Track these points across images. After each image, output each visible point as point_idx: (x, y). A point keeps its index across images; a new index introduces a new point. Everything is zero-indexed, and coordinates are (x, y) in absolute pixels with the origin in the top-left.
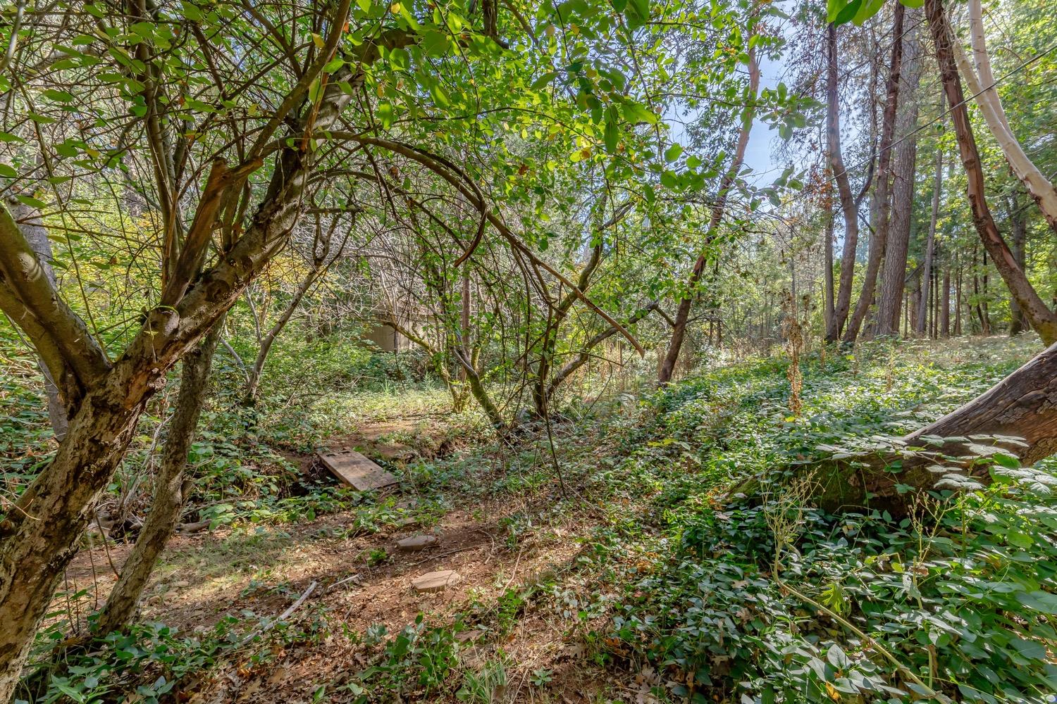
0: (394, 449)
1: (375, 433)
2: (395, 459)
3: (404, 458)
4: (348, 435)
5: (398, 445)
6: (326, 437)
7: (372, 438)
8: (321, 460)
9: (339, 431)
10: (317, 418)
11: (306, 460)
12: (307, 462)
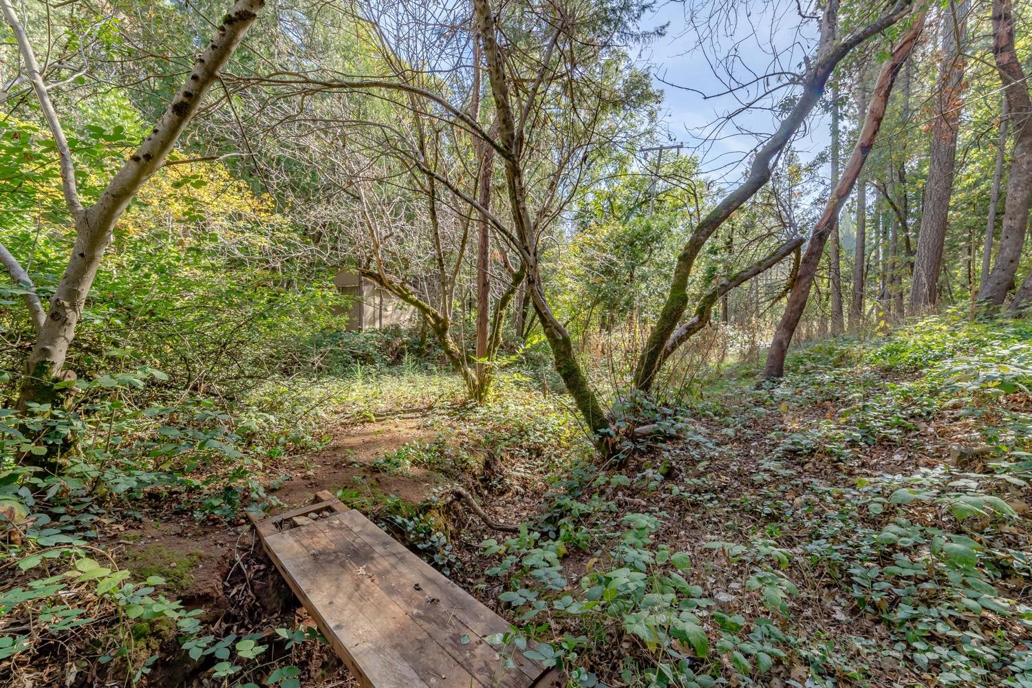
0: (416, 481)
1: (366, 445)
2: (426, 508)
3: (441, 503)
4: (317, 454)
5: (416, 471)
6: (273, 464)
7: (364, 457)
8: (260, 542)
9: (299, 448)
10: (253, 420)
11: (216, 547)
12: (219, 552)
